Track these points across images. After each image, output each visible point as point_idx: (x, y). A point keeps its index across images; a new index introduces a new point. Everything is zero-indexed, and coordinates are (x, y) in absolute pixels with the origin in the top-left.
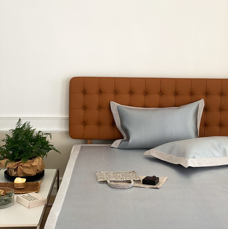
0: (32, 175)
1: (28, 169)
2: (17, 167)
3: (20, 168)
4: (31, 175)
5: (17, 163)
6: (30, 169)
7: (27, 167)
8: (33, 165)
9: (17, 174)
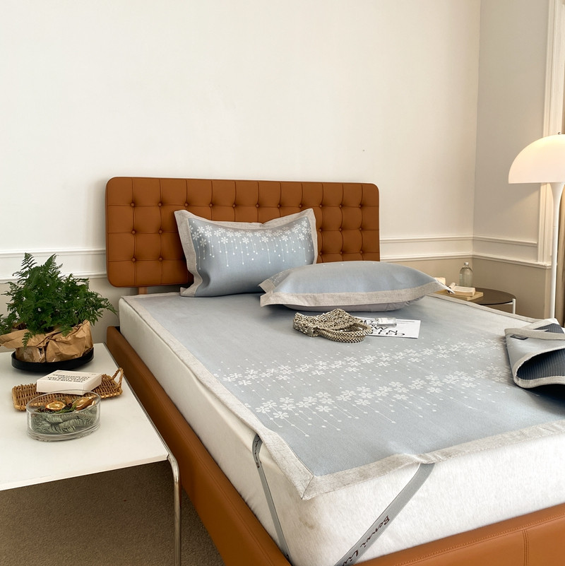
0: (76, 357)
1: (66, 347)
2: (47, 343)
3: (53, 346)
4: (73, 358)
5: (48, 335)
6: (71, 346)
7: (66, 343)
8: (77, 336)
9: (45, 358)
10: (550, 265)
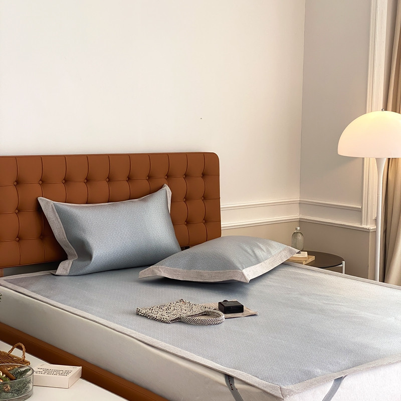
10: (375, 227)
